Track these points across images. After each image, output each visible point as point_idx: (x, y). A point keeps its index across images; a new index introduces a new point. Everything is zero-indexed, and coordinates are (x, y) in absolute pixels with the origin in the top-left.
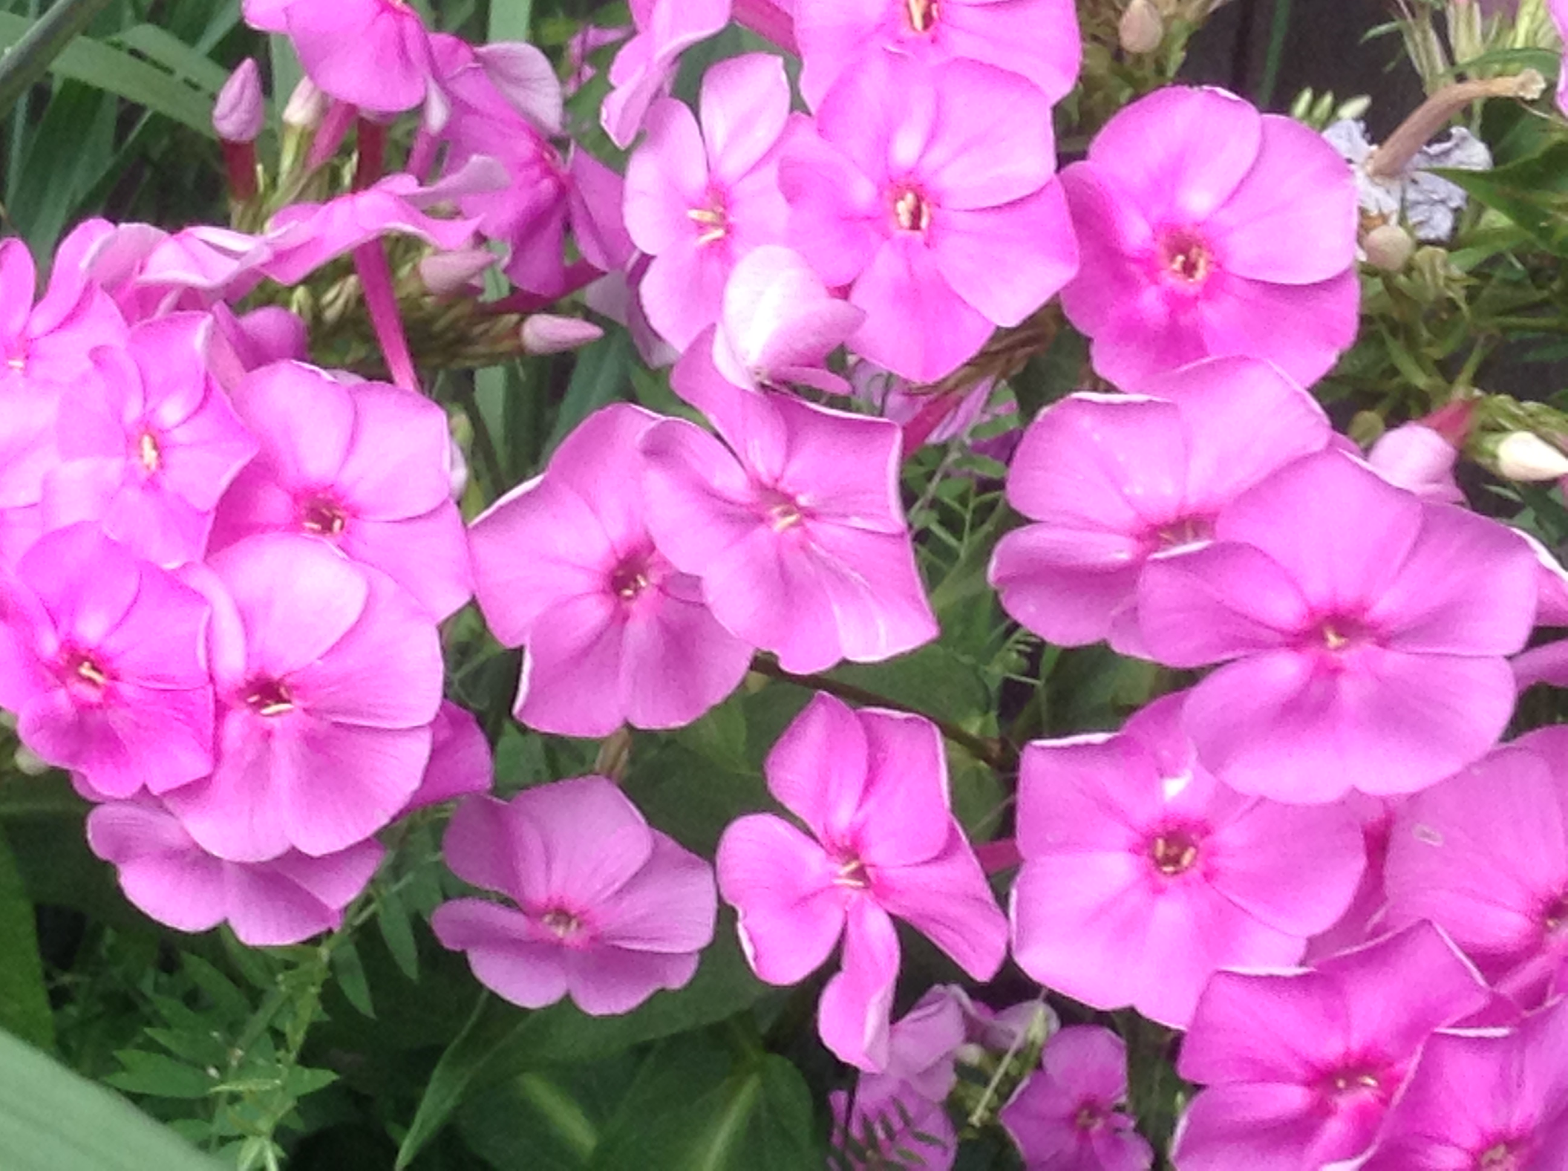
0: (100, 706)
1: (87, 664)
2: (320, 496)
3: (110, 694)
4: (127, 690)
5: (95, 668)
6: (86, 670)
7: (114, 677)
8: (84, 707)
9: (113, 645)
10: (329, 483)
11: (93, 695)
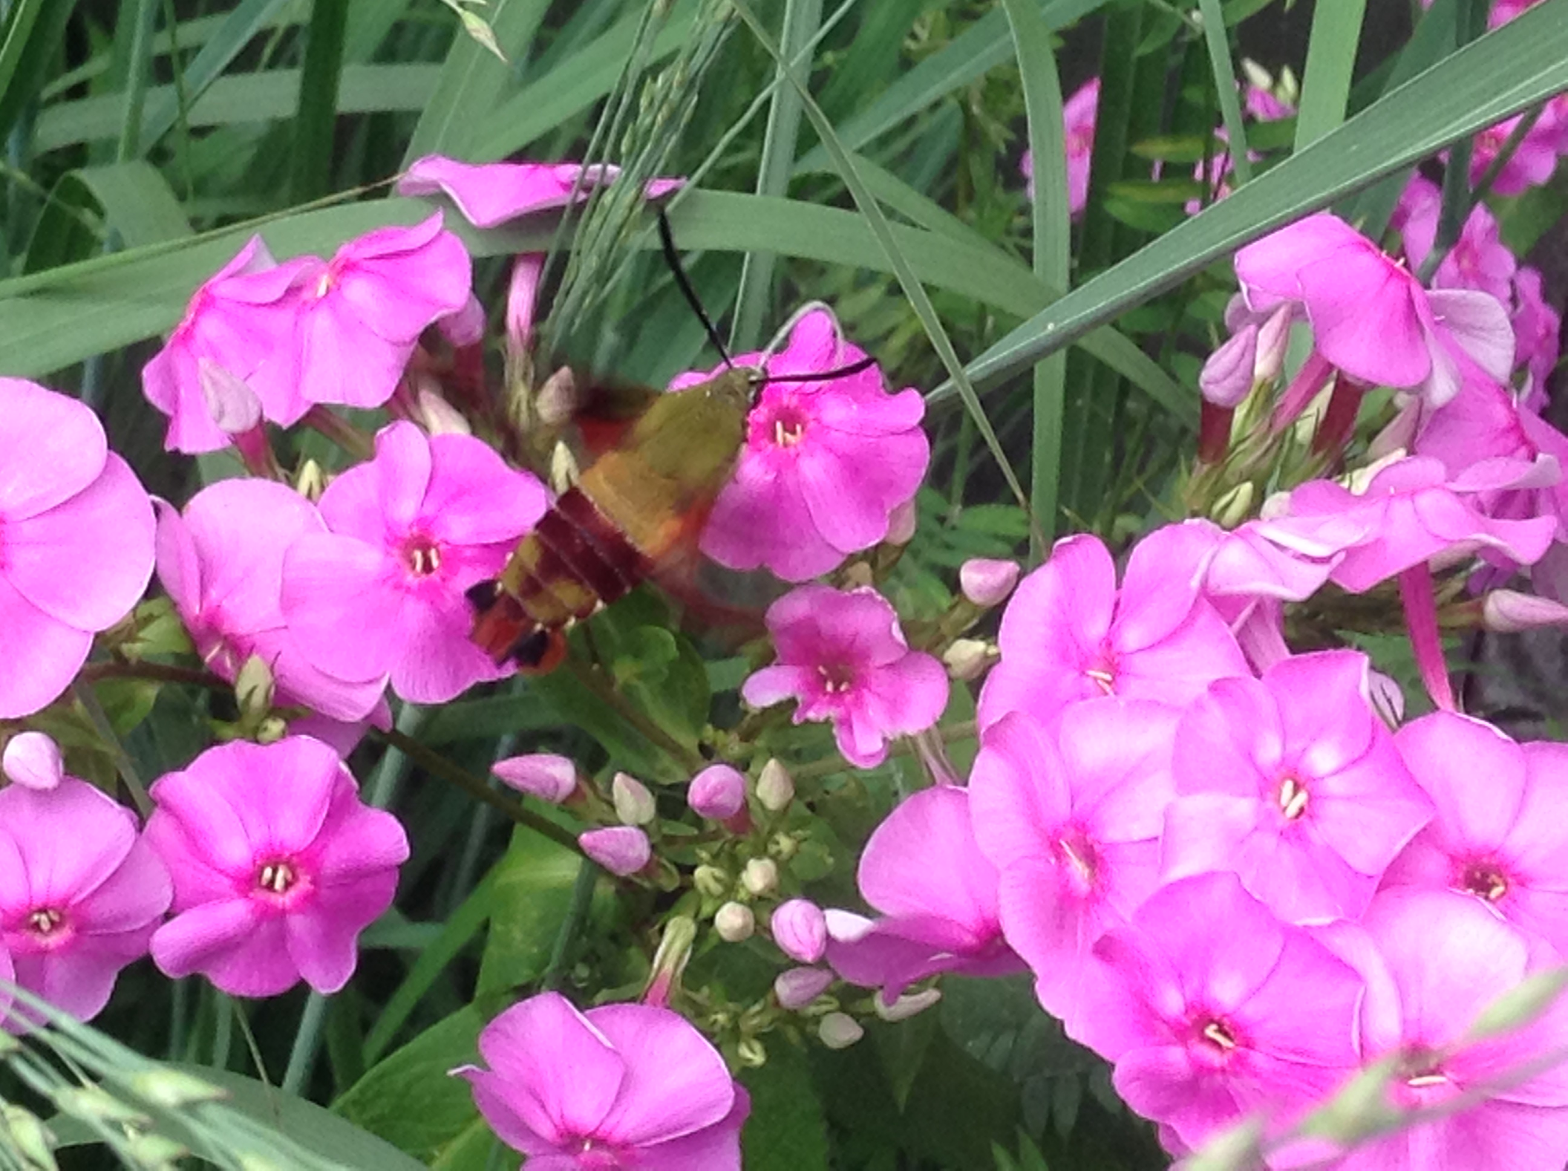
0: (1223, 1071)
1: (1214, 1027)
2: (1485, 860)
3: (1239, 1061)
4: (1258, 1059)
5: (1221, 1031)
6: (1211, 1031)
7: (1249, 1044)
8: (1202, 1069)
9: (1251, 1011)
10: (1495, 848)
11: (1215, 1058)
